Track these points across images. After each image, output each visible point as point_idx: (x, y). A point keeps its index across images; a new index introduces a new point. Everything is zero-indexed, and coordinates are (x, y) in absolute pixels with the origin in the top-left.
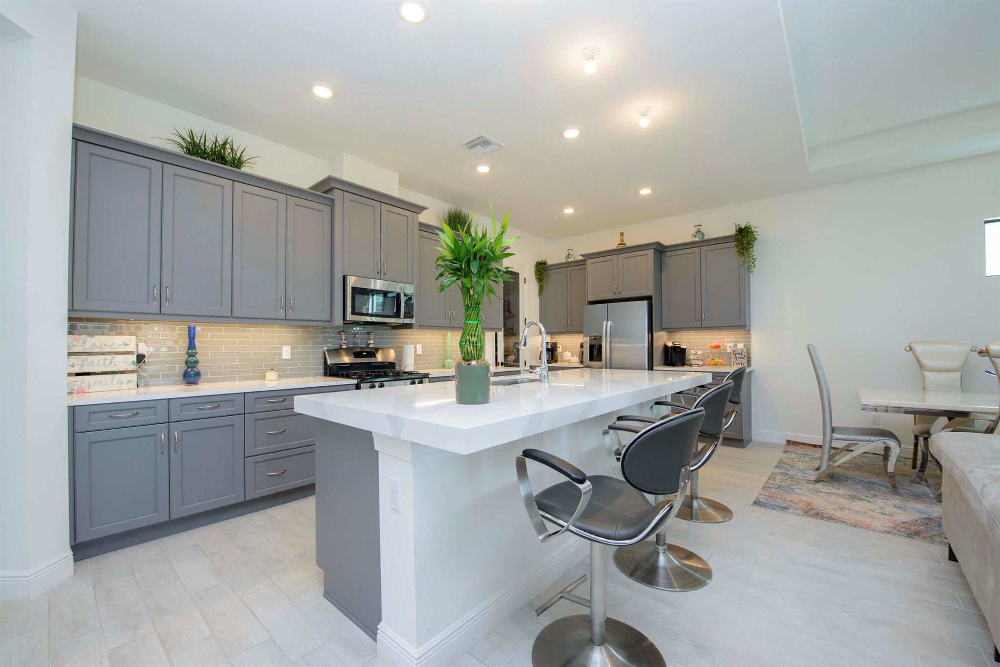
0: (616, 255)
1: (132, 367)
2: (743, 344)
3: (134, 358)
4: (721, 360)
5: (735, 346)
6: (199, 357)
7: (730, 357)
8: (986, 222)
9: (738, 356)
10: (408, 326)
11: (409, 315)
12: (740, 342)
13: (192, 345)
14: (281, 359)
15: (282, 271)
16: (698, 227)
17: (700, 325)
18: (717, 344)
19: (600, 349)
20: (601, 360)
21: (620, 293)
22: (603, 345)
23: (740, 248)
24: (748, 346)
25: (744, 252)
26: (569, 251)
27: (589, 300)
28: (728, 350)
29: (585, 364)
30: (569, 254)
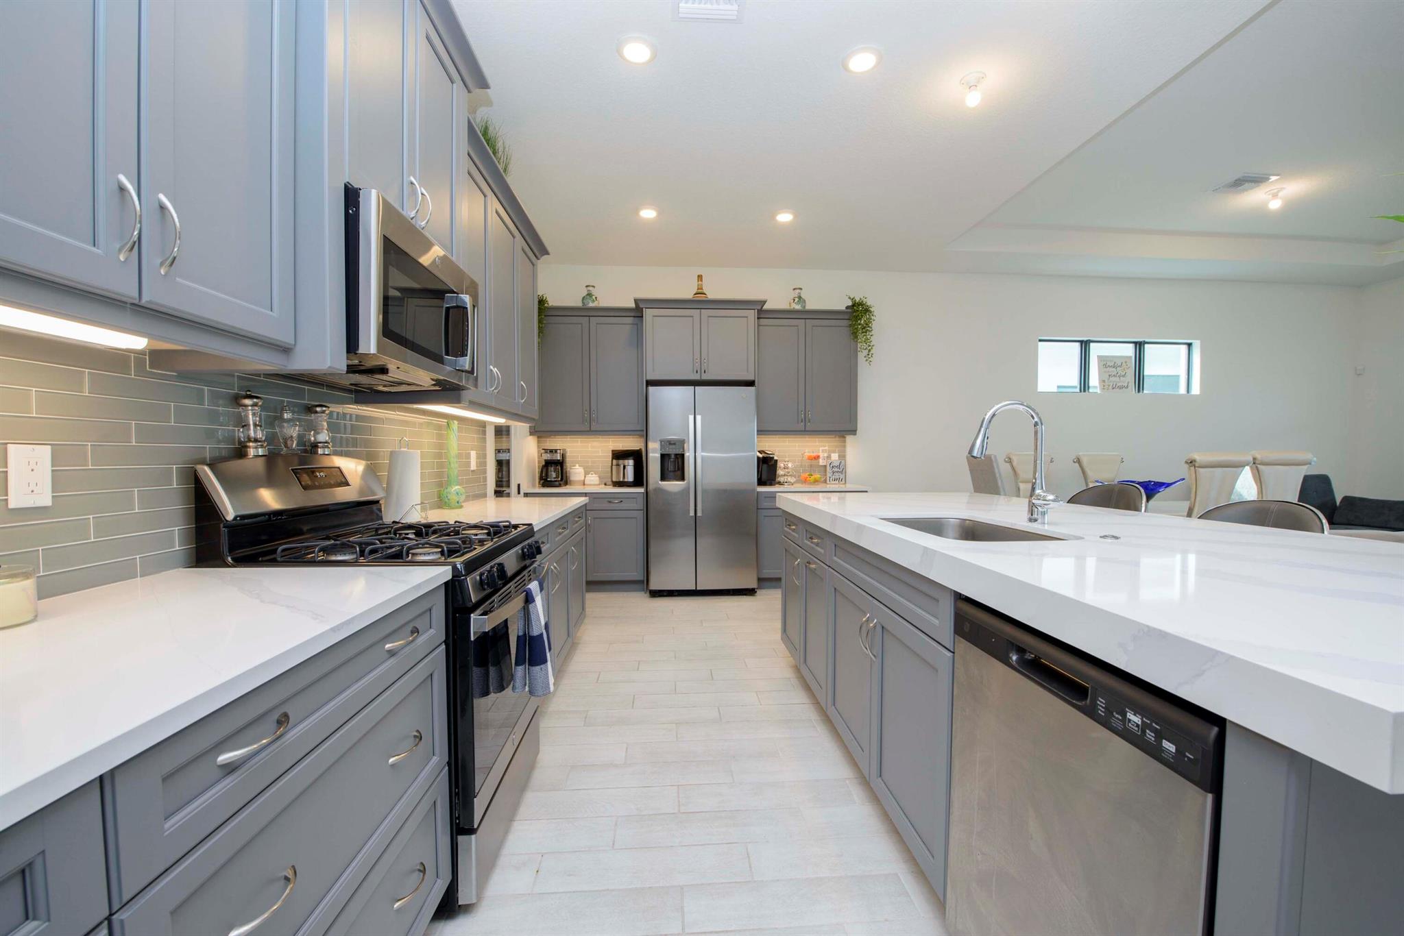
0: (699, 310)
2: (837, 455)
4: (819, 476)
5: (829, 457)
7: (826, 471)
8: (1040, 341)
9: (836, 470)
12: (834, 452)
16: (798, 291)
17: (804, 428)
18: (815, 454)
19: (680, 460)
20: (683, 479)
21: (705, 372)
22: (687, 454)
23: (857, 329)
24: (842, 456)
25: (860, 336)
26: (589, 288)
27: (649, 378)
28: (821, 462)
29: (651, 487)
30: (589, 295)
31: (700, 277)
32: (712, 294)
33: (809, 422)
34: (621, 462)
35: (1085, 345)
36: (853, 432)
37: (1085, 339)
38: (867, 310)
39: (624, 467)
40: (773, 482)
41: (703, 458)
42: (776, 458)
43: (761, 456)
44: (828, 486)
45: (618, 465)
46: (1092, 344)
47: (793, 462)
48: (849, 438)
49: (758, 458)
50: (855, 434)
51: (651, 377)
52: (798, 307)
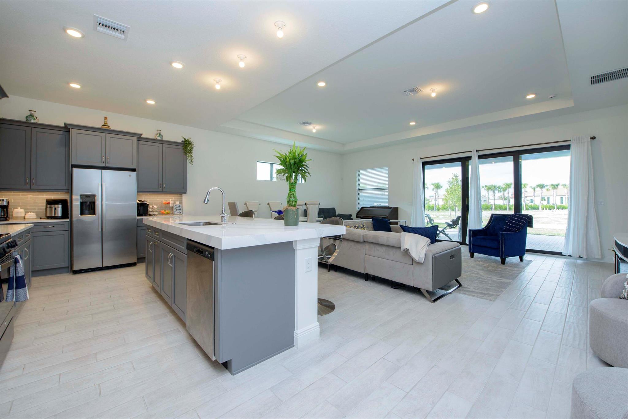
0: (105, 134)
2: (178, 202)
4: (169, 211)
7: (173, 209)
8: (257, 162)
9: (178, 208)
16: (159, 131)
17: (161, 190)
18: (168, 202)
19: (92, 205)
20: (94, 213)
21: (108, 163)
22: (97, 203)
23: (186, 151)
24: (181, 203)
25: (188, 154)
26: (31, 112)
27: (73, 163)
28: (171, 205)
29: (74, 219)
30: (32, 115)
31: (106, 118)
32: (113, 127)
33: (164, 188)
34: (53, 206)
35: (272, 165)
36: (185, 193)
37: (272, 163)
38: (191, 144)
39: (55, 209)
40: (146, 215)
41: (106, 205)
42: (147, 204)
43: (140, 203)
44: (174, 215)
45: (51, 208)
46: (274, 164)
47: (156, 205)
48: (184, 195)
49: (138, 204)
50: (186, 194)
51: (74, 163)
52: (159, 138)
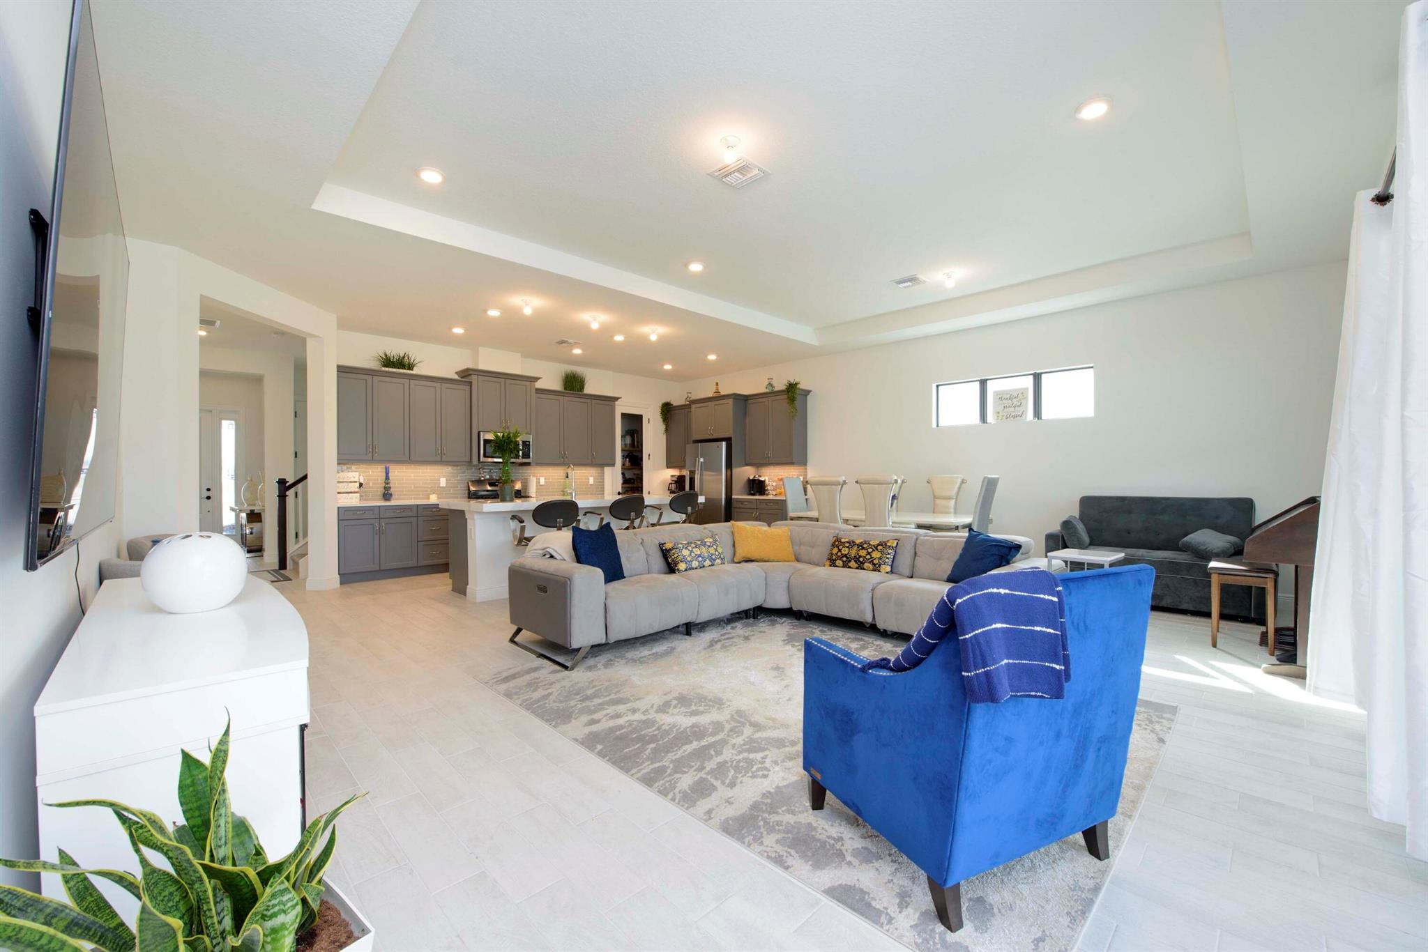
0: (711, 402)
1: (357, 490)
3: (358, 485)
6: (391, 485)
8: (943, 385)
10: (528, 464)
11: (526, 455)
13: (387, 477)
14: (439, 487)
15: (438, 431)
16: (769, 381)
21: (712, 434)
31: (717, 384)
32: (723, 393)
35: (983, 383)
37: (985, 378)
46: (992, 382)
47: (775, 482)
51: (693, 439)
